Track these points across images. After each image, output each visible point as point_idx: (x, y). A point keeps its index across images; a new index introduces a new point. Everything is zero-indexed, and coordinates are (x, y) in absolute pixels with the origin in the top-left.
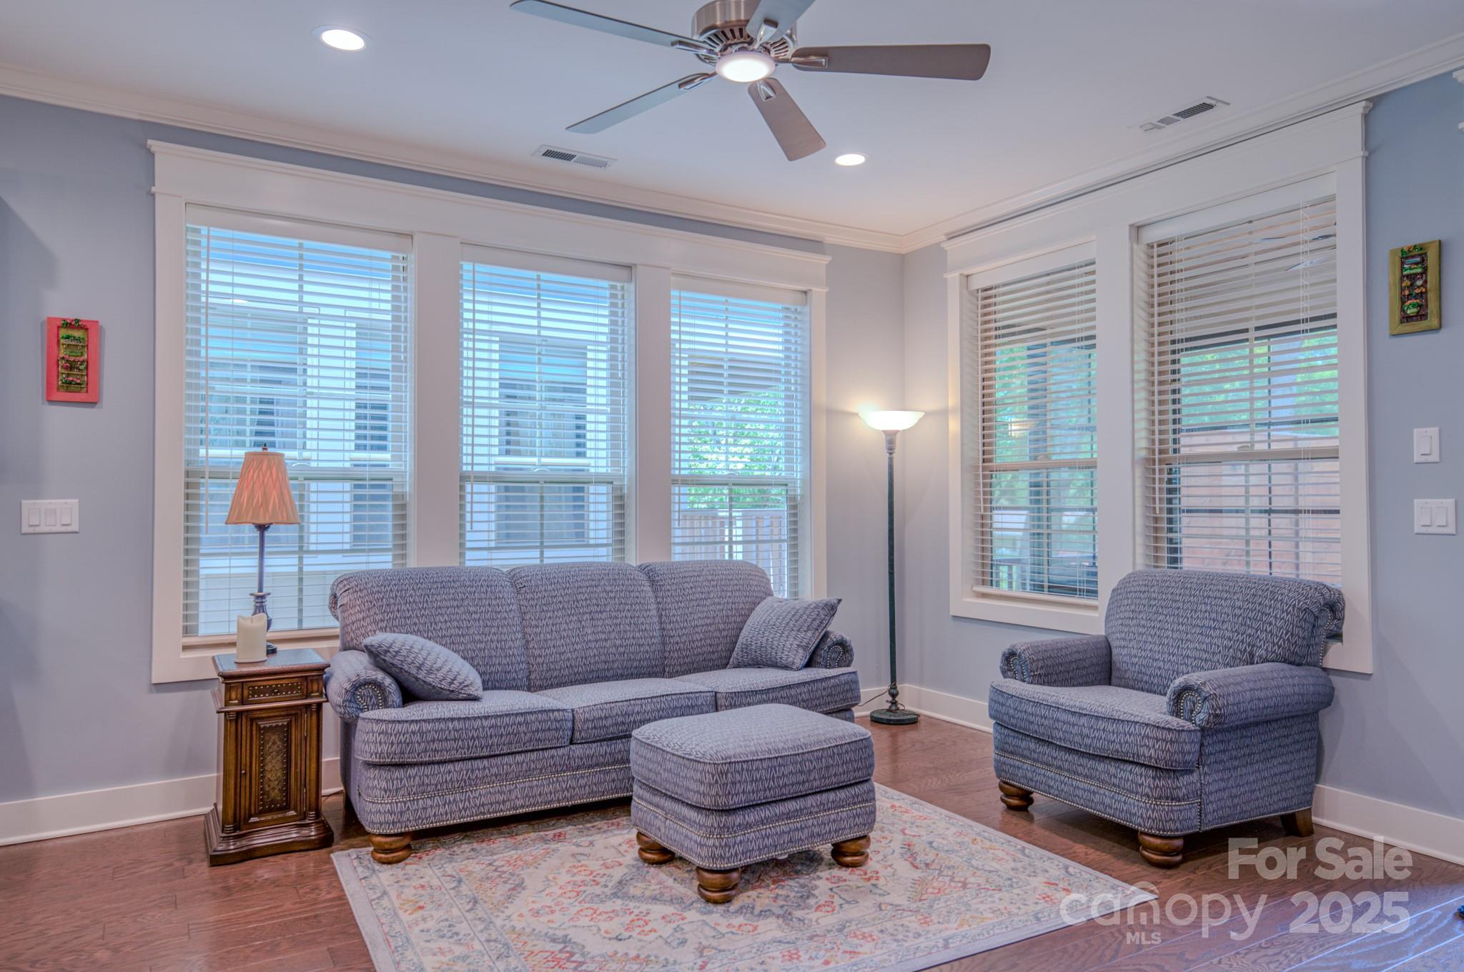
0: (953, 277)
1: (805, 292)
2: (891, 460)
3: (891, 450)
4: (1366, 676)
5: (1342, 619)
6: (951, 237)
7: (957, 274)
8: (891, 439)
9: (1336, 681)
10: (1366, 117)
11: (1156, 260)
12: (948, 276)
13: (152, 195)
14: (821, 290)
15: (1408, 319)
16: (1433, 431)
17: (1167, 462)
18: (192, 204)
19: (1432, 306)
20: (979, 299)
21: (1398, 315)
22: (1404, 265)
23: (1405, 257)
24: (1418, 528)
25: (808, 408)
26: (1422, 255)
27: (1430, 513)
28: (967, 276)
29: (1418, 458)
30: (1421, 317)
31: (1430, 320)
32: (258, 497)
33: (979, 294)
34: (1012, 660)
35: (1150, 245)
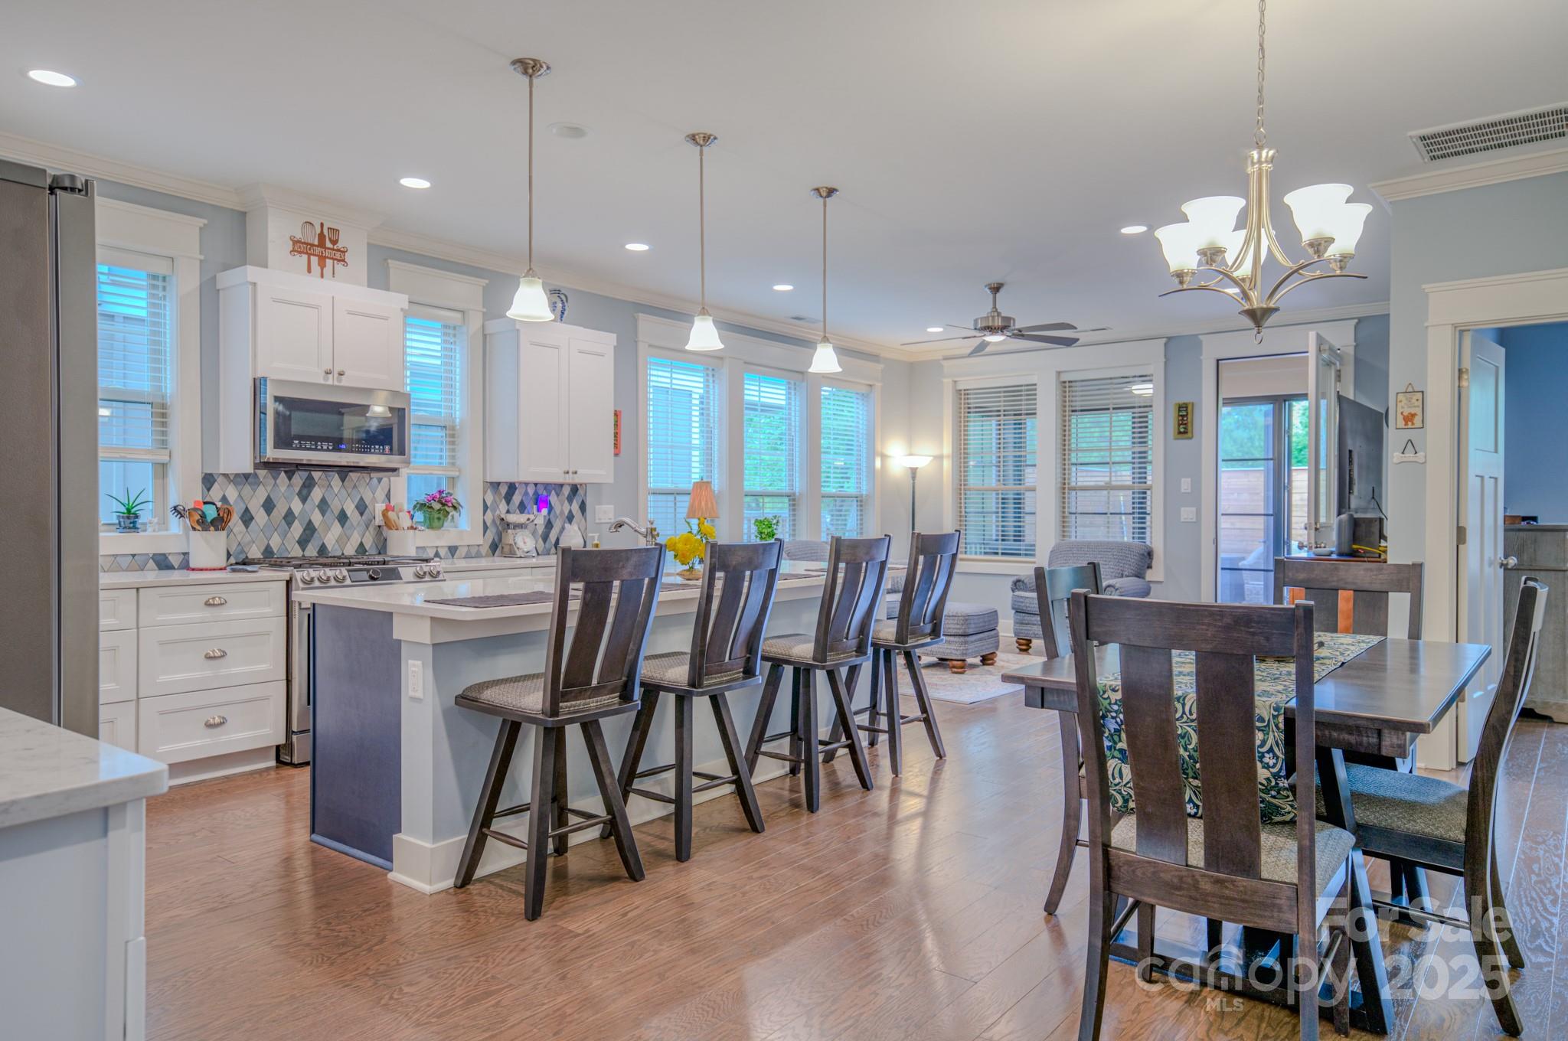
0: (947, 381)
1: (871, 386)
2: (914, 484)
3: (914, 478)
4: (1161, 582)
5: (1152, 559)
6: (946, 358)
7: (950, 380)
8: (914, 472)
9: (1152, 583)
10: (1166, 344)
11: (1067, 389)
12: (945, 380)
13: (636, 342)
14: (879, 385)
15: (1180, 433)
16: (1189, 480)
17: (1069, 489)
18: (650, 346)
19: (1189, 429)
20: (961, 394)
21: (1177, 431)
22: (1179, 411)
23: (1180, 407)
24: (1182, 520)
25: (872, 453)
26: (1187, 407)
27: (1187, 513)
28: (955, 382)
29: (1183, 491)
30: (1185, 433)
31: (1189, 435)
32: (703, 504)
33: (963, 392)
34: (1018, 584)
35: (1065, 382)
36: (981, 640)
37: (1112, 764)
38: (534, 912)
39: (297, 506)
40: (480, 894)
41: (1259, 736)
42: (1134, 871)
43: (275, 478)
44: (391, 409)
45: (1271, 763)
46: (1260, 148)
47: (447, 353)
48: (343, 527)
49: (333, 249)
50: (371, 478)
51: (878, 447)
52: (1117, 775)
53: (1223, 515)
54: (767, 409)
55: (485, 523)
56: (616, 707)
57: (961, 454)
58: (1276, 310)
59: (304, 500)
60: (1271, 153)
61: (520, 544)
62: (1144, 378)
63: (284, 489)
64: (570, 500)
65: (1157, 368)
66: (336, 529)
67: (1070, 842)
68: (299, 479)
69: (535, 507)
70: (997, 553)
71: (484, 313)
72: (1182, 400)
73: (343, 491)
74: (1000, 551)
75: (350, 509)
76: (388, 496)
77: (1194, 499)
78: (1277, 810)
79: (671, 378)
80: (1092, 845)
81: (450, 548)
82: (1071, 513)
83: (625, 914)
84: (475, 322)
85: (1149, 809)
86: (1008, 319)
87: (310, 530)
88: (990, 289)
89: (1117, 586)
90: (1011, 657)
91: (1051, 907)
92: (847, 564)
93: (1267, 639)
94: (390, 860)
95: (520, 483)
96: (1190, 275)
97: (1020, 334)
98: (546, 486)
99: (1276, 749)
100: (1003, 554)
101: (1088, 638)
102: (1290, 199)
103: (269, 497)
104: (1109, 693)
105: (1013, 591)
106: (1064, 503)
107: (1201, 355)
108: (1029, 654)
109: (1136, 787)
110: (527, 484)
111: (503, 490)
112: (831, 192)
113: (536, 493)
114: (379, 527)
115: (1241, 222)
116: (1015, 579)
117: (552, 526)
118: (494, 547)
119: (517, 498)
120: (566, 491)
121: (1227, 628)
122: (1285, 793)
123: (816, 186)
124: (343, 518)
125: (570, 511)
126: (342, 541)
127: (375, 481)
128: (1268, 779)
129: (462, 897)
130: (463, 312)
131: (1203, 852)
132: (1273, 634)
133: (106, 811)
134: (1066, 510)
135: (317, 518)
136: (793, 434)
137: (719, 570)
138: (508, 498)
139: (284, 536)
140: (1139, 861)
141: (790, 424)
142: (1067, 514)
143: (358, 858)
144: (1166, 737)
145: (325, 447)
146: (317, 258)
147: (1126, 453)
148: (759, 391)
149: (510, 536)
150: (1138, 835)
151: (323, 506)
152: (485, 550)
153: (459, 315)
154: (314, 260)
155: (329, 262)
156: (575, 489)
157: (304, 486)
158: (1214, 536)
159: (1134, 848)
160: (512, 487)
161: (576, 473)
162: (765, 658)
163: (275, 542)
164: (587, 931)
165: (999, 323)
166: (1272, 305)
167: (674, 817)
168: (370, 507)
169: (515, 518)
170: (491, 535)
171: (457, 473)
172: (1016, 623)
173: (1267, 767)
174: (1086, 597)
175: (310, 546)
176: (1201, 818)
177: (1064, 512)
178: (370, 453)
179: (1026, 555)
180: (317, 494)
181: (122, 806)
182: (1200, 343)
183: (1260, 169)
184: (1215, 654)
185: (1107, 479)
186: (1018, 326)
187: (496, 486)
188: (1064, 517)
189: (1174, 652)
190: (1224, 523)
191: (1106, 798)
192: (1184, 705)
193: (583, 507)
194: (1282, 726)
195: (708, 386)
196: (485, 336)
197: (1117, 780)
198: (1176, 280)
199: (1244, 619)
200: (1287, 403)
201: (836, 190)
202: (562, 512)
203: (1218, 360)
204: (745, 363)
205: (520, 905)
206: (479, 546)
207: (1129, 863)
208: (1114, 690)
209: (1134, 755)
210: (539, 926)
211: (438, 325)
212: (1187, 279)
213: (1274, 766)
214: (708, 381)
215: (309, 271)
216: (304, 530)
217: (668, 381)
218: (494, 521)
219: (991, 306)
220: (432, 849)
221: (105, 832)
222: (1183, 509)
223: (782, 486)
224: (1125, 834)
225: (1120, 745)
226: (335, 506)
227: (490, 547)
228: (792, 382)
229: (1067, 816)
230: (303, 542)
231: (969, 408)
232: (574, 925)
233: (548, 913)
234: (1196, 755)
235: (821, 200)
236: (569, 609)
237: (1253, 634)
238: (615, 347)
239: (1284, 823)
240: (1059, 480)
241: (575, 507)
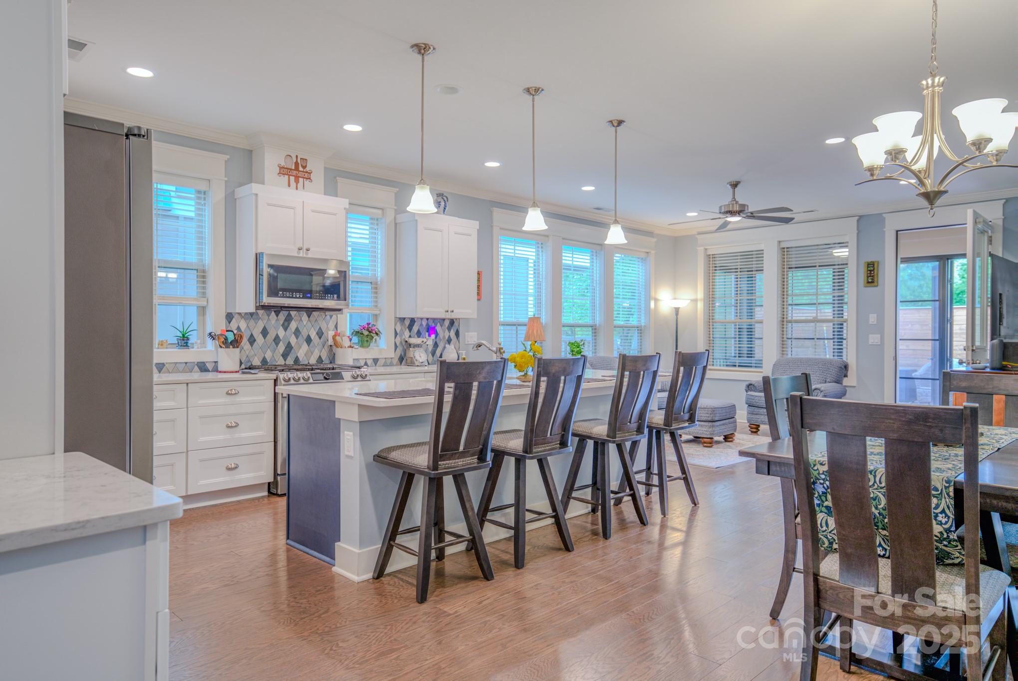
0: (701, 249)
1: (647, 253)
2: (677, 318)
3: (677, 314)
4: (854, 387)
5: (848, 370)
6: (699, 234)
7: (702, 248)
8: (677, 310)
9: (847, 389)
10: (858, 221)
11: (786, 253)
12: (699, 248)
13: (492, 226)
14: (653, 252)
15: (868, 282)
16: (875, 315)
17: (787, 322)
18: (501, 229)
19: (876, 279)
20: (710, 258)
21: (866, 282)
22: (868, 267)
23: (868, 264)
24: (870, 343)
25: (648, 298)
26: (873, 265)
27: (874, 339)
28: (706, 249)
29: (870, 323)
30: (872, 282)
31: (875, 284)
32: (535, 332)
33: (711, 256)
34: (750, 387)
35: (784, 248)
36: (723, 424)
37: (820, 517)
38: (422, 598)
39: (281, 333)
40: (389, 584)
41: (934, 501)
42: (837, 595)
43: (269, 316)
44: (339, 272)
45: (944, 521)
46: (933, 76)
47: (372, 236)
48: (309, 346)
49: (303, 172)
50: (326, 316)
51: (653, 294)
52: (824, 524)
53: (900, 340)
54: (578, 269)
55: (395, 344)
56: (476, 465)
57: (710, 298)
58: (946, 192)
59: (286, 329)
60: (942, 79)
61: (417, 357)
62: (842, 245)
63: (274, 322)
64: (449, 329)
65: (852, 238)
66: (305, 347)
67: (788, 569)
68: (283, 315)
69: (427, 334)
70: (735, 366)
71: (395, 210)
72: (870, 260)
73: (309, 323)
74: (737, 364)
75: (313, 335)
76: (336, 327)
77: (879, 328)
78: (948, 555)
79: (515, 249)
80: (805, 572)
81: (374, 360)
82: (788, 339)
83: (480, 603)
84: (390, 215)
85: (849, 551)
86: (744, 206)
87: (289, 347)
88: (731, 185)
89: (822, 389)
90: (745, 436)
91: (775, 614)
92: (630, 372)
93: (941, 430)
94: (334, 559)
95: (418, 318)
96: (879, 169)
97: (752, 216)
98: (434, 320)
99: (947, 511)
100: (739, 366)
101: (802, 427)
102: (956, 112)
103: (265, 326)
104: (818, 466)
105: (747, 391)
106: (783, 331)
107: (885, 228)
108: (758, 435)
109: (839, 533)
110: (422, 319)
111: (407, 323)
112: (620, 122)
113: (427, 324)
114: (331, 346)
115: (919, 130)
116: (748, 383)
117: (438, 346)
118: (401, 359)
119: (415, 328)
120: (447, 323)
121: (909, 422)
122: (954, 543)
123: (609, 120)
124: (309, 340)
125: (449, 336)
126: (308, 354)
127: (328, 317)
128: (941, 533)
129: (377, 585)
130: (382, 209)
131: (890, 583)
132: (945, 427)
133: (145, 527)
134: (785, 336)
135: (293, 340)
136: (595, 285)
137: (544, 376)
138: (410, 328)
139: (274, 351)
140: (841, 588)
141: (593, 279)
142: (785, 339)
143: (314, 557)
144: (862, 499)
145: (298, 296)
146: (293, 177)
147: (828, 297)
148: (572, 257)
149: (411, 352)
150: (840, 568)
151: (297, 333)
152: (396, 361)
153: (379, 212)
154: (292, 179)
155: (301, 180)
156: (452, 322)
157: (285, 320)
158: (894, 355)
159: (837, 578)
160: (413, 321)
161: (453, 311)
162: (574, 435)
163: (268, 355)
164: (456, 612)
165: (736, 208)
166: (942, 189)
167: (513, 538)
168: (325, 334)
169: (415, 341)
170: (399, 351)
171: (379, 312)
172: (748, 413)
173: (940, 523)
174: (801, 398)
175: (289, 358)
176: (888, 558)
177: (783, 338)
178: (325, 299)
179: (756, 367)
180: (293, 325)
181: (155, 525)
182: (884, 219)
183: (933, 91)
184: (900, 441)
185: (815, 315)
186: (750, 210)
187: (402, 320)
188: (783, 341)
189: (868, 438)
190: (901, 346)
191: (815, 540)
192: (875, 476)
193: (457, 334)
194: (952, 494)
195: (538, 255)
196: (396, 224)
197: (824, 528)
198: (868, 174)
199: (923, 416)
200: (949, 261)
201: (624, 121)
202: (444, 337)
203: (897, 231)
204: (563, 239)
205: (413, 592)
206: (392, 358)
207: (832, 588)
208: (822, 464)
209: (837, 510)
210: (425, 607)
211: (367, 218)
212: (876, 172)
213: (946, 523)
214: (538, 251)
215: (289, 185)
216: (286, 348)
217: (513, 251)
218: (401, 343)
219: (731, 197)
220: (358, 553)
221: (144, 542)
222: (870, 336)
223: (588, 320)
224: (830, 567)
225: (826, 504)
226: (304, 333)
227: (399, 359)
228: (594, 251)
229: (787, 551)
230: (285, 355)
231: (715, 267)
232: (448, 608)
233: (431, 598)
234: (884, 512)
235: (614, 129)
236: (444, 400)
237: (930, 427)
238: (478, 230)
239: (953, 565)
240: (780, 315)
241: (452, 334)
